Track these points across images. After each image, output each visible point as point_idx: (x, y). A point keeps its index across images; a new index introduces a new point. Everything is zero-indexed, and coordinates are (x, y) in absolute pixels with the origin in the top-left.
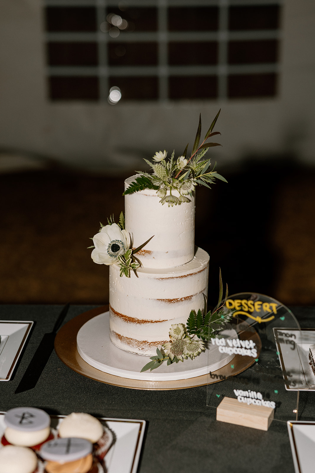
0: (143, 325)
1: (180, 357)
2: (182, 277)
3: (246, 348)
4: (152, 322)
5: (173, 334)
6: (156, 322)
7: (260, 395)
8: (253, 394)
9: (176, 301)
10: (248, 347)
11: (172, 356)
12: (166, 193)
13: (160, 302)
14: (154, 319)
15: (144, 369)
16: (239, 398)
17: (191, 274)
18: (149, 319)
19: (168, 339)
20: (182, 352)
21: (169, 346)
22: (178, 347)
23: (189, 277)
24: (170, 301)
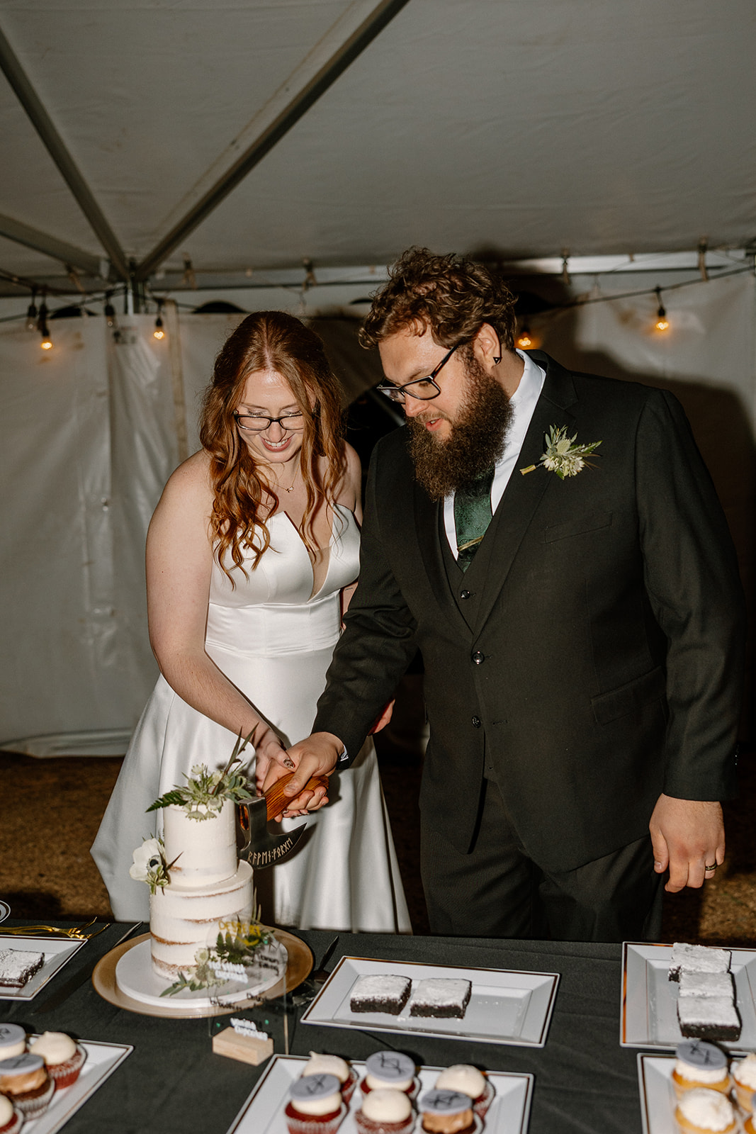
0: (173, 947)
1: (205, 983)
2: (209, 896)
3: (238, 973)
4: (180, 944)
5: (198, 958)
6: (184, 944)
7: (253, 1026)
8: (247, 1024)
9: (204, 922)
10: (240, 972)
11: (198, 982)
12: (190, 809)
13: (187, 923)
14: (182, 941)
15: (163, 995)
16: (236, 1028)
17: (220, 894)
18: (177, 940)
19: (195, 963)
20: (205, 978)
21: (194, 970)
22: (203, 972)
23: (218, 897)
24: (197, 921)
